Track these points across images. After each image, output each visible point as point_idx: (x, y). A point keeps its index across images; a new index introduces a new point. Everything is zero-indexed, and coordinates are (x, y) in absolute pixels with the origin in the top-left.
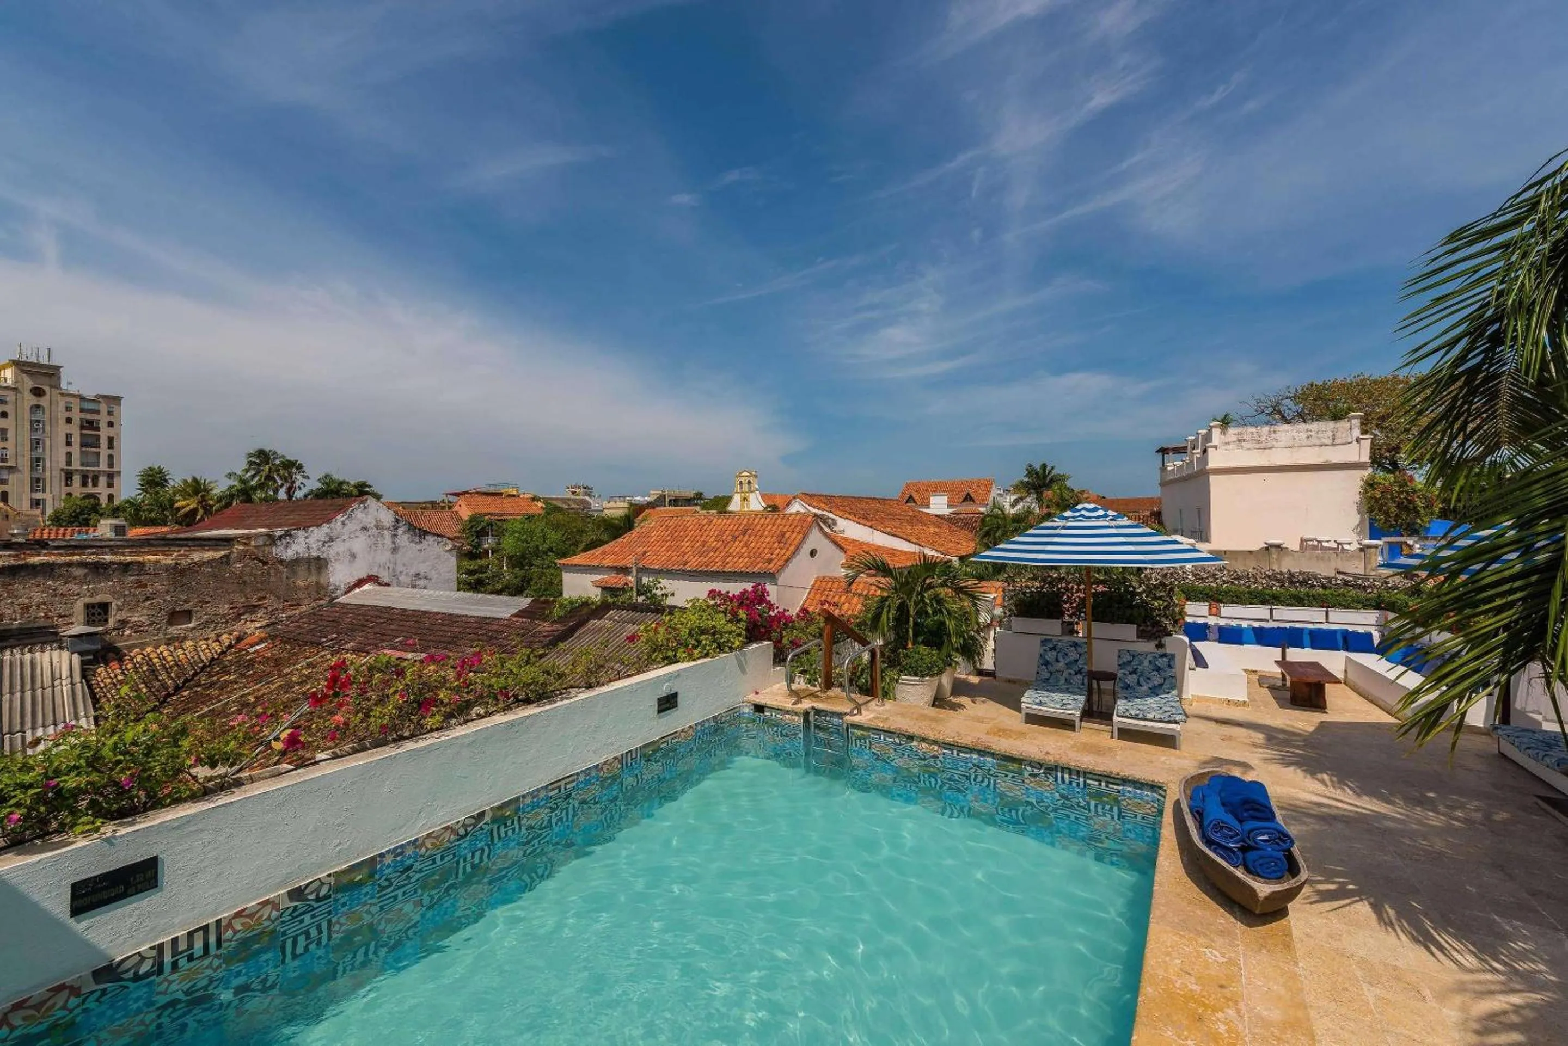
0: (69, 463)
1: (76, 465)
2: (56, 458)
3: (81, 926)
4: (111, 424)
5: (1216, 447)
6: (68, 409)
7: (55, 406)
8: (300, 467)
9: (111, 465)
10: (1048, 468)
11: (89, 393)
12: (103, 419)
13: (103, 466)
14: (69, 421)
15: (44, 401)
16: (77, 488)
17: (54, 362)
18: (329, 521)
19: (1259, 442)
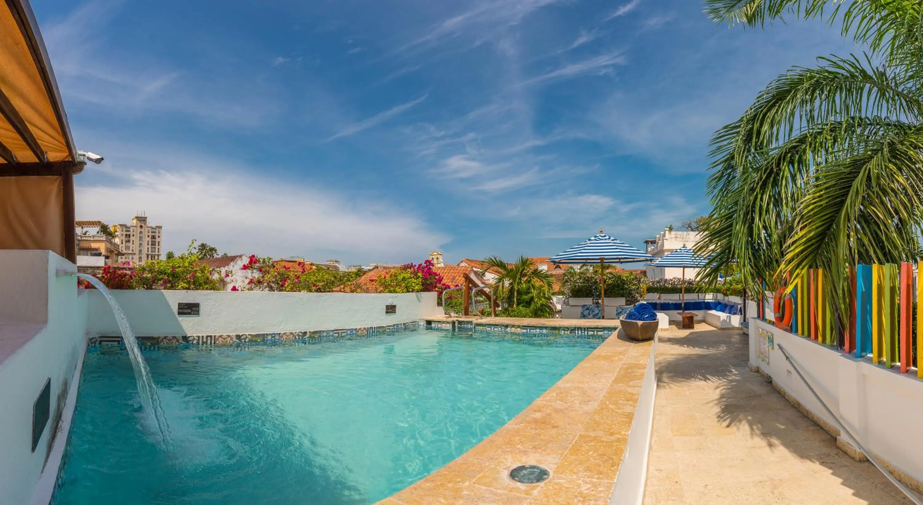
0: (148, 252)
1: (150, 252)
2: (145, 251)
3: (181, 319)
4: (159, 237)
5: (667, 239)
6: (148, 232)
7: (145, 231)
8: (216, 250)
9: (158, 252)
11: (154, 226)
12: (157, 235)
13: (157, 253)
14: (148, 236)
15: (143, 230)
16: (150, 261)
17: (146, 216)
18: (228, 265)
19: (683, 238)
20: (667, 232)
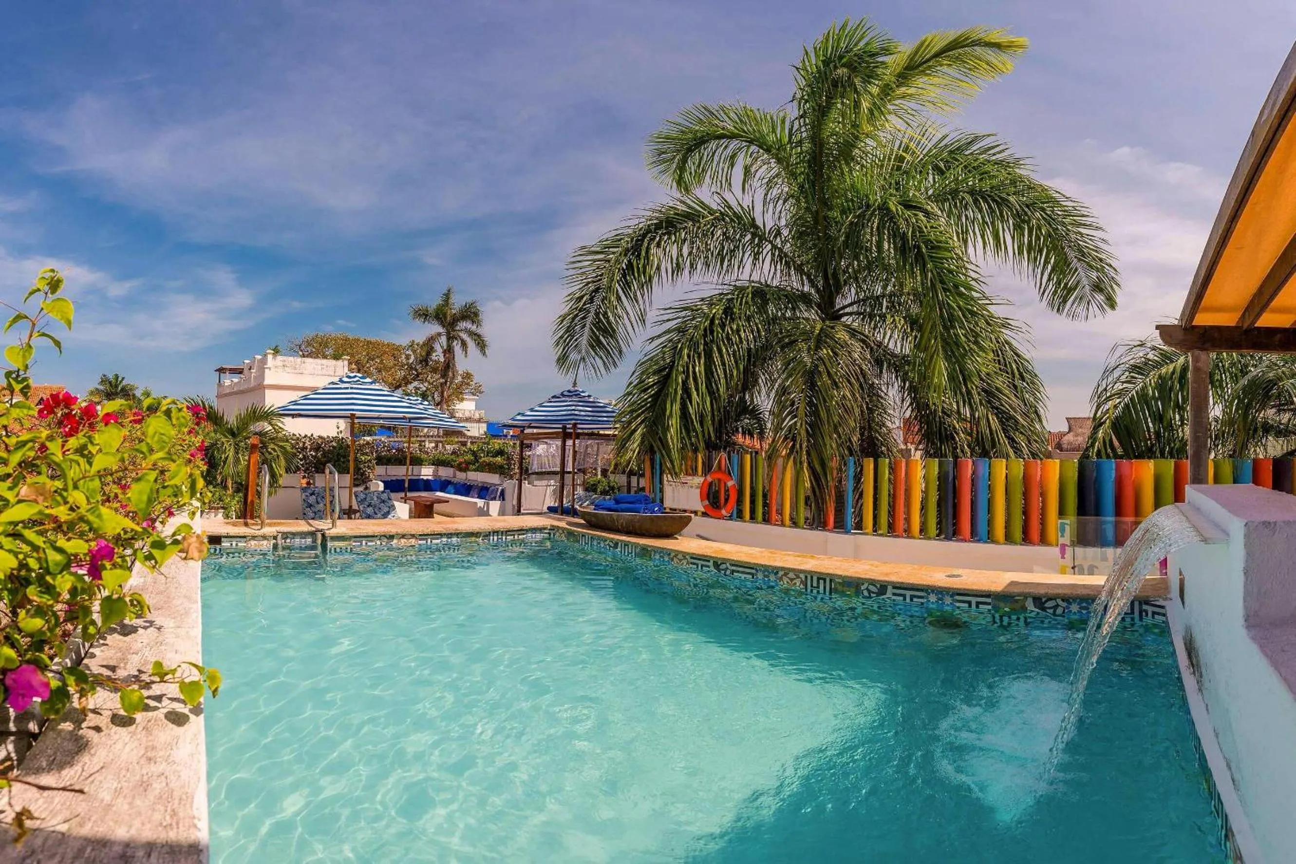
5: (270, 369)
10: (120, 379)
19: (295, 369)
20: (270, 357)
